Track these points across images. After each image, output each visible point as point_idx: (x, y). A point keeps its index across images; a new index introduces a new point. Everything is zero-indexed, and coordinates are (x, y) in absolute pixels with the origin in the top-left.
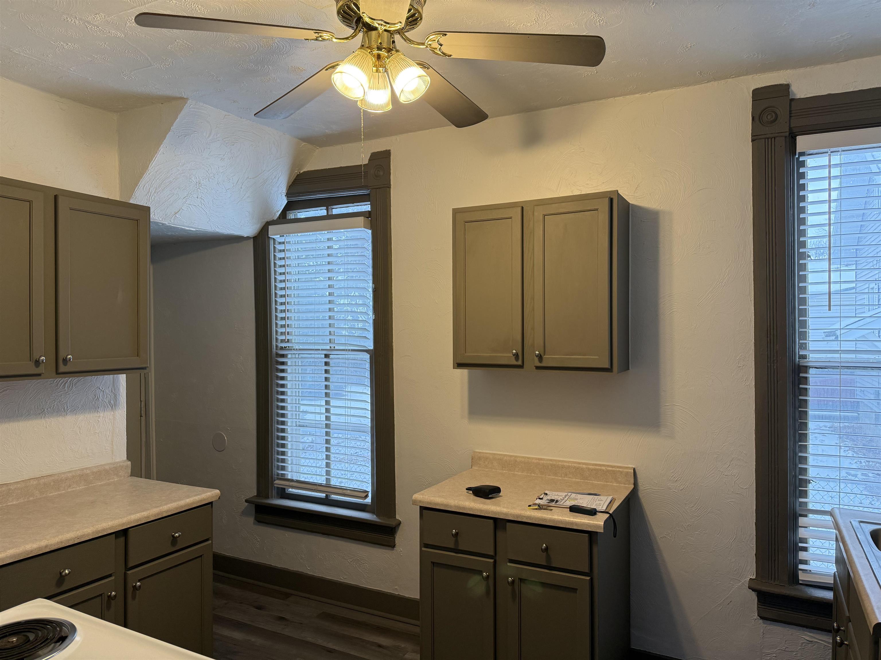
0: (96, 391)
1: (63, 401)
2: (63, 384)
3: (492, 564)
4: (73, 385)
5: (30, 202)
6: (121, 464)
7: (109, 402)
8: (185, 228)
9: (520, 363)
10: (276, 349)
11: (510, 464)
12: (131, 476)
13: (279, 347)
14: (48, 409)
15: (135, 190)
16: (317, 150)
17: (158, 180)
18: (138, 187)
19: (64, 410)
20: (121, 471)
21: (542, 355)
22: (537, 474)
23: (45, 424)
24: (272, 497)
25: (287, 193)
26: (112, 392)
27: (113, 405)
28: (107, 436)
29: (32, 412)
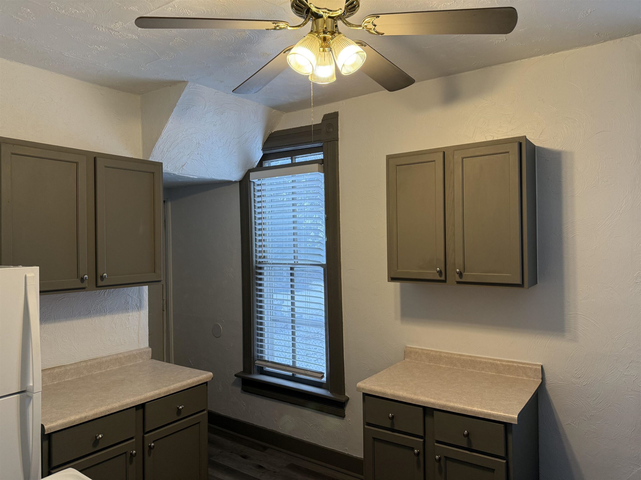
0: (127, 297)
1: (104, 305)
2: (103, 293)
3: (422, 443)
4: (110, 293)
5: (77, 163)
6: (145, 350)
7: (136, 305)
8: (190, 176)
9: (443, 278)
10: (256, 263)
11: (436, 358)
12: (152, 358)
13: (258, 262)
14: (93, 311)
15: (153, 151)
16: (284, 115)
17: (169, 143)
18: (154, 148)
19: (104, 311)
20: (144, 355)
21: (462, 272)
22: (459, 367)
23: (91, 322)
24: (254, 374)
25: (262, 148)
26: (138, 297)
27: (139, 307)
28: (135, 330)
29: (82, 313)
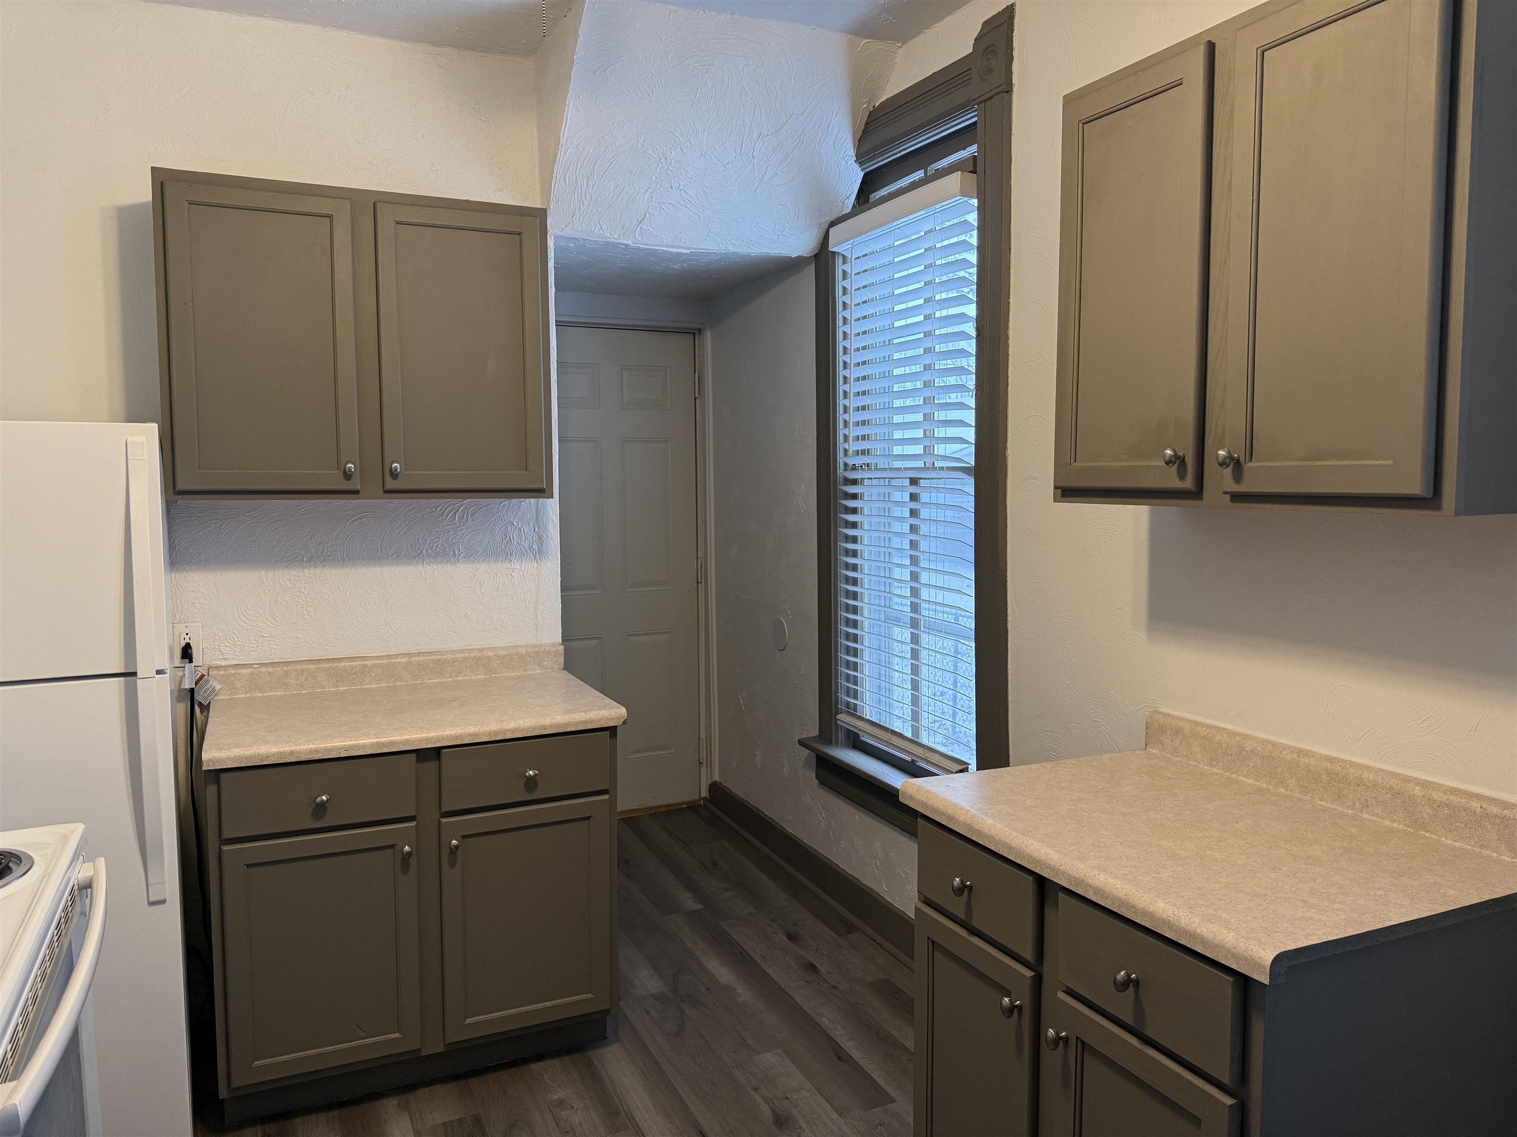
1: (452, 540)
2: (451, 514)
3: (1030, 982)
4: (468, 516)
5: (330, 217)
6: (547, 648)
7: (530, 547)
8: (668, 249)
9: (1188, 483)
10: (845, 470)
12: (564, 669)
13: (851, 465)
14: (428, 550)
16: (900, 51)
17: (585, 163)
19: (453, 554)
20: (547, 659)
21: (1242, 460)
23: (423, 573)
24: (837, 744)
25: (856, 156)
26: (534, 530)
27: (538, 552)
28: (527, 602)
29: (402, 554)
